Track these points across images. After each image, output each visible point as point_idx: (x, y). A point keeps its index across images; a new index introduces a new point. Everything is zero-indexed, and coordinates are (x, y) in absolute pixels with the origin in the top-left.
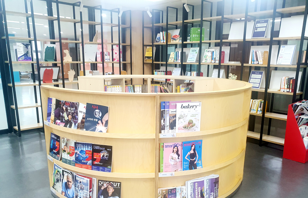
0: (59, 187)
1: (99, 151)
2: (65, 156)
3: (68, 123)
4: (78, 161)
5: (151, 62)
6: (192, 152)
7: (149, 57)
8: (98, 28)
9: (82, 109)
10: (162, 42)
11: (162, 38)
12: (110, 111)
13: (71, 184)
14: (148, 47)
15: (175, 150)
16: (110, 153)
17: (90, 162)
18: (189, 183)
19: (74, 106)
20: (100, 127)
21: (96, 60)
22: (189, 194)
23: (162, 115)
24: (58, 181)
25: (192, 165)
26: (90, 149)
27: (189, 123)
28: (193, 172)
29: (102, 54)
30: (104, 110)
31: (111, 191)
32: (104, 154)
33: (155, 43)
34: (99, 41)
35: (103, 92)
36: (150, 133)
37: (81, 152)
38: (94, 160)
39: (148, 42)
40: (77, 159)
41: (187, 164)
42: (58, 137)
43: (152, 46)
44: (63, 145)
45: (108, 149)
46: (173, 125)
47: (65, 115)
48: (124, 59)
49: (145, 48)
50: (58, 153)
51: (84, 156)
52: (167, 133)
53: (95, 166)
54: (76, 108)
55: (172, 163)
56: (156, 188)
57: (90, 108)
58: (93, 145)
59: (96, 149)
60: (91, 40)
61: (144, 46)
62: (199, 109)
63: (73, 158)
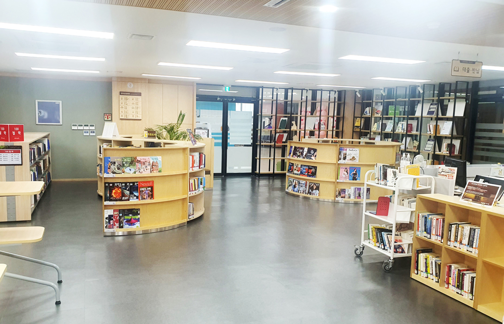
0: (291, 188)
1: (311, 169)
2: (295, 172)
3: (299, 156)
4: (302, 173)
5: (359, 130)
6: (355, 172)
7: (357, 127)
8: (318, 105)
9: (306, 150)
10: (368, 115)
11: (368, 112)
12: (318, 151)
13: (297, 186)
14: (358, 119)
15: (346, 170)
16: (316, 170)
17: (307, 174)
18: (353, 188)
19: (303, 149)
20: (313, 158)
21: (314, 129)
22: (352, 193)
23: (340, 153)
24: (290, 186)
25: (354, 179)
26: (307, 168)
27: (353, 158)
28: (354, 181)
29: (320, 124)
30: (315, 150)
31: (315, 187)
32: (313, 170)
33: (364, 116)
34: (318, 114)
35: (317, 143)
36: (334, 161)
37: (303, 169)
38: (308, 173)
39: (358, 114)
40: (301, 172)
41: (351, 178)
42: (293, 164)
43: (361, 118)
44: (295, 167)
45: (315, 168)
46: (345, 158)
47: (298, 153)
48: (338, 127)
49: (355, 119)
50: (292, 171)
51: (304, 171)
52: (342, 161)
53: (308, 175)
54: (303, 150)
55: (344, 176)
56: (335, 188)
57: (309, 150)
58: (308, 166)
59: (310, 168)
60: (312, 114)
61: (355, 118)
62: (358, 152)
63: (299, 172)
